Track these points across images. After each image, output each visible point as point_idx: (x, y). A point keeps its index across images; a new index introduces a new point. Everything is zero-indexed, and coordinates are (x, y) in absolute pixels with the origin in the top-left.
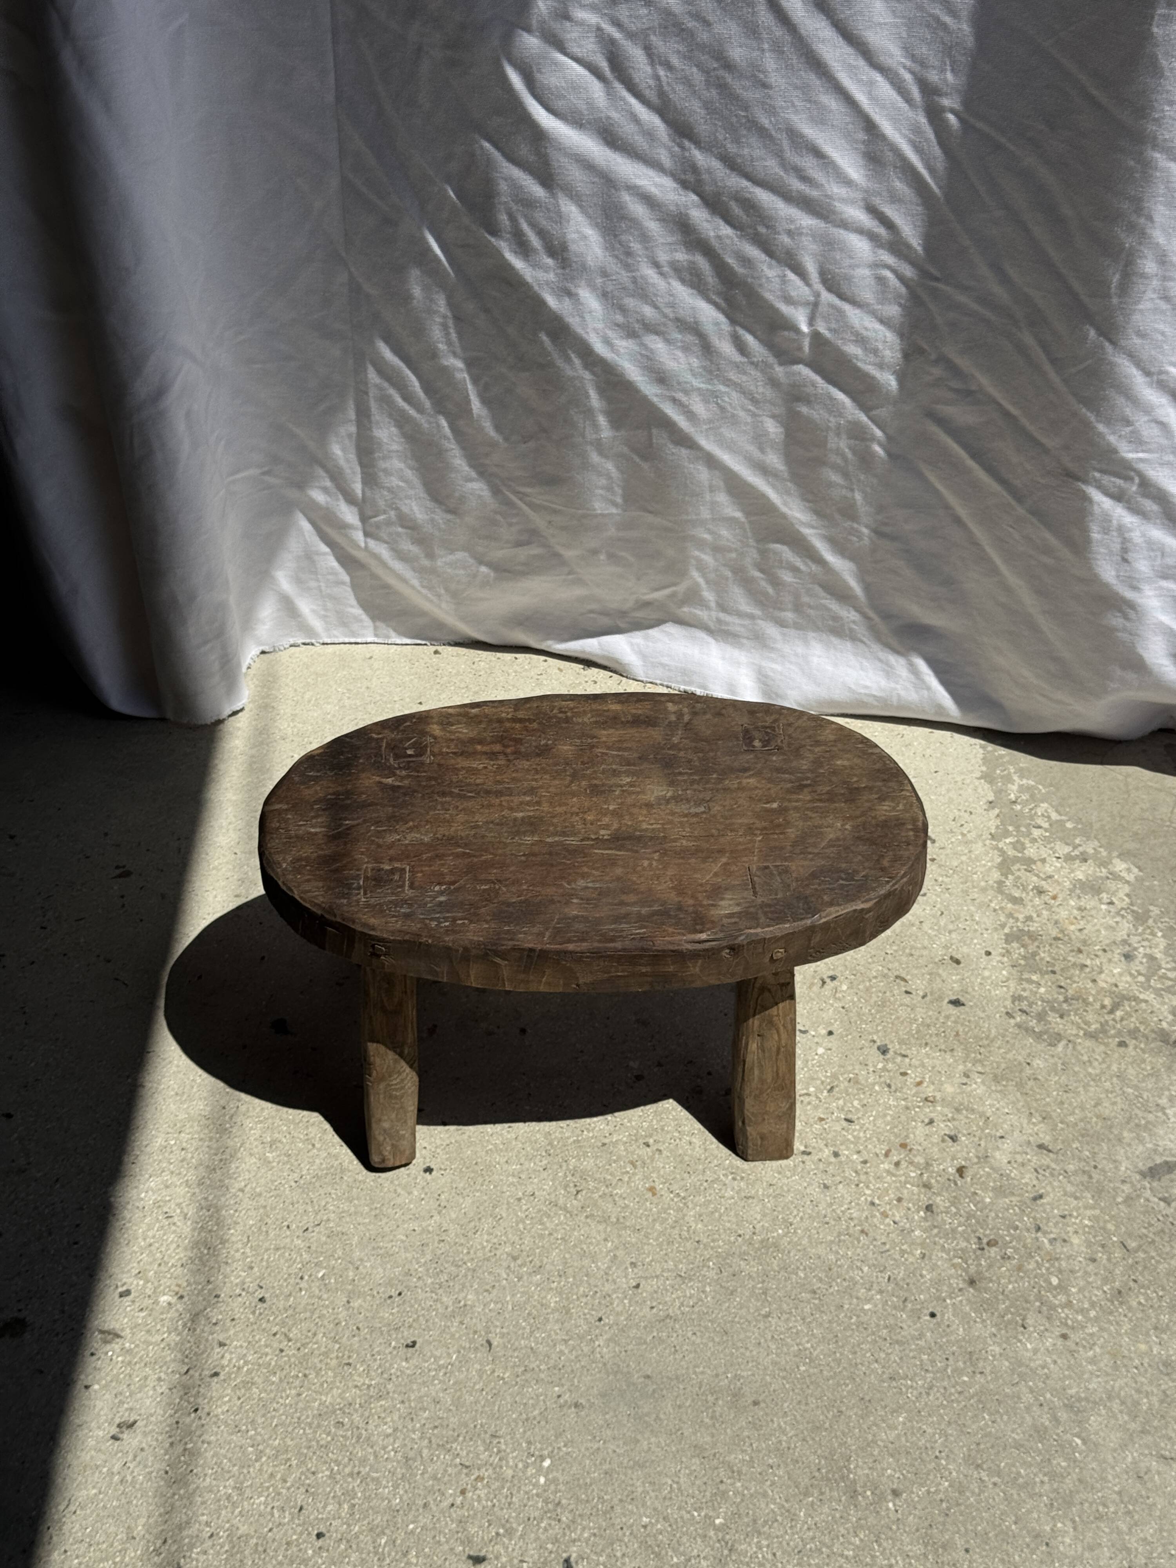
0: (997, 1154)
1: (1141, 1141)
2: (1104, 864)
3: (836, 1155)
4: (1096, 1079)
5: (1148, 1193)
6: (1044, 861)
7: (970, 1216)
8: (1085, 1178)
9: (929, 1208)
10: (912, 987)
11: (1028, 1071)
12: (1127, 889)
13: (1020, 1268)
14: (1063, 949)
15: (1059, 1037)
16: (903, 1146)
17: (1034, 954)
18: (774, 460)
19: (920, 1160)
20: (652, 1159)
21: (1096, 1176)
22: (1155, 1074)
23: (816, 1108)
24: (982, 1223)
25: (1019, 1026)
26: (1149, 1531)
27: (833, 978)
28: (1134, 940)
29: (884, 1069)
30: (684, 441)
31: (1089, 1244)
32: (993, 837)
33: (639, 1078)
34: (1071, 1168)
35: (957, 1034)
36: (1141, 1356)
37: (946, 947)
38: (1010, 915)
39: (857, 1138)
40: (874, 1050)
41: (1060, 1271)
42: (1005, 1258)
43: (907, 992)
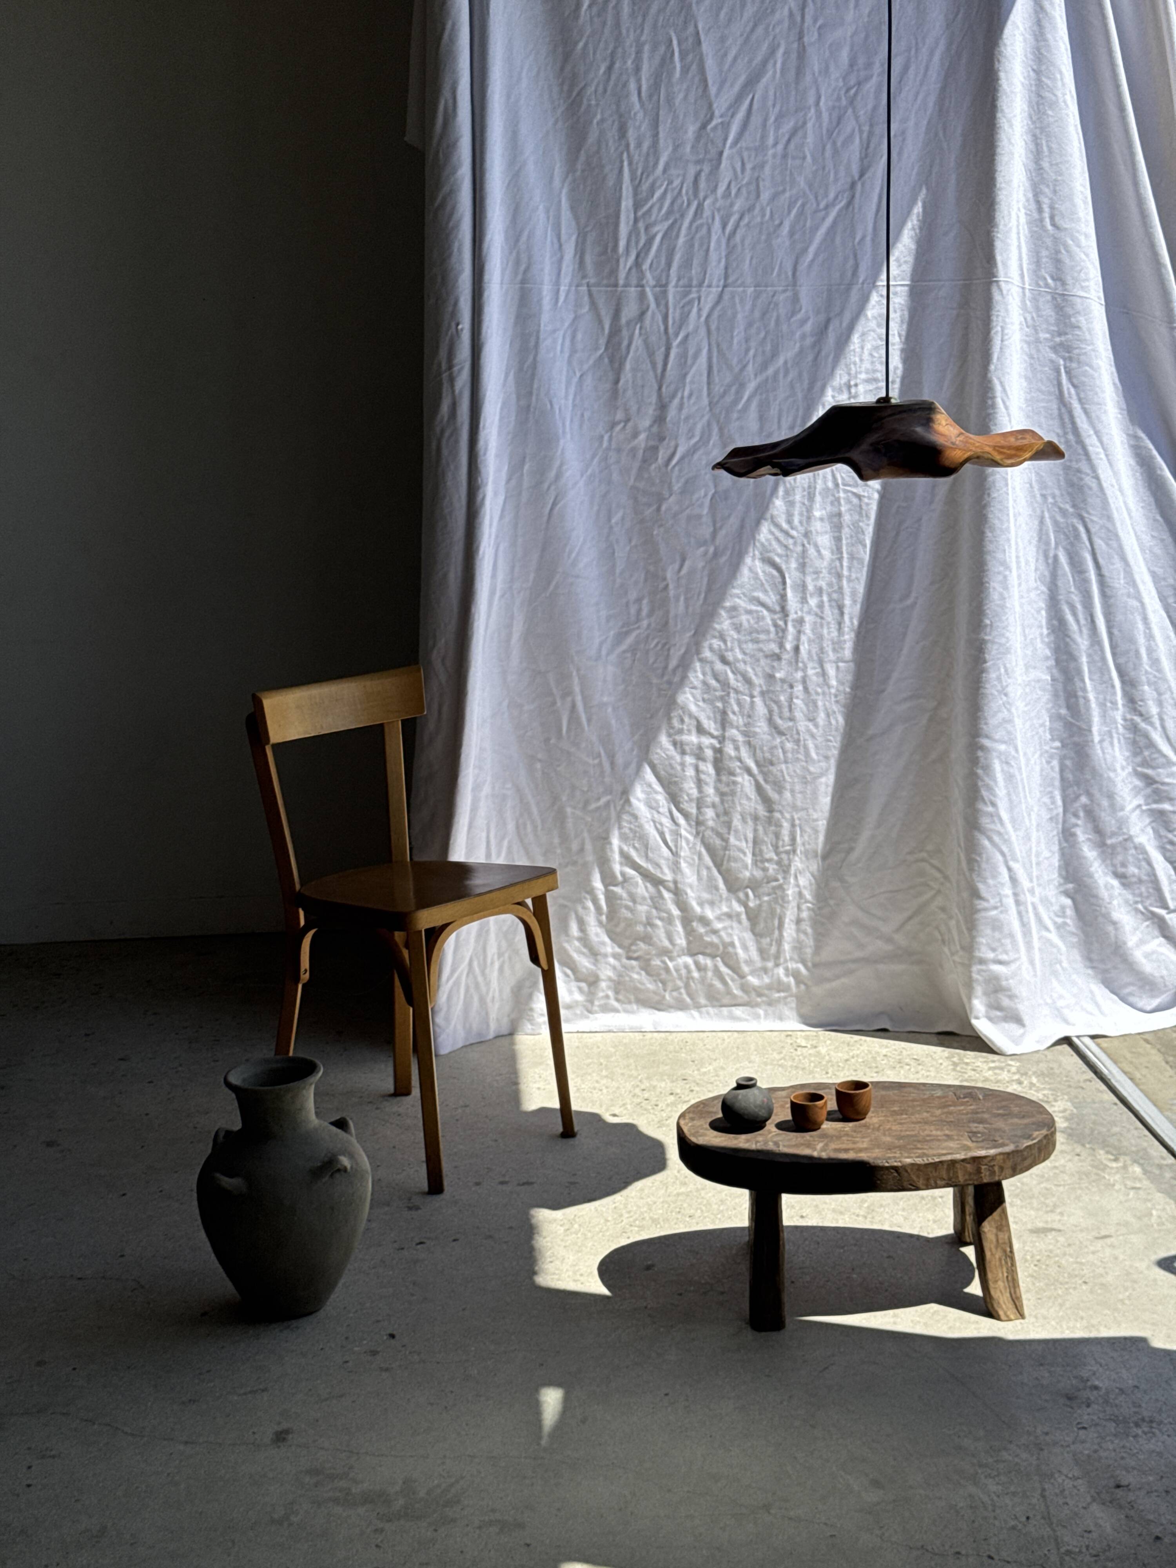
12: (1016, 1067)
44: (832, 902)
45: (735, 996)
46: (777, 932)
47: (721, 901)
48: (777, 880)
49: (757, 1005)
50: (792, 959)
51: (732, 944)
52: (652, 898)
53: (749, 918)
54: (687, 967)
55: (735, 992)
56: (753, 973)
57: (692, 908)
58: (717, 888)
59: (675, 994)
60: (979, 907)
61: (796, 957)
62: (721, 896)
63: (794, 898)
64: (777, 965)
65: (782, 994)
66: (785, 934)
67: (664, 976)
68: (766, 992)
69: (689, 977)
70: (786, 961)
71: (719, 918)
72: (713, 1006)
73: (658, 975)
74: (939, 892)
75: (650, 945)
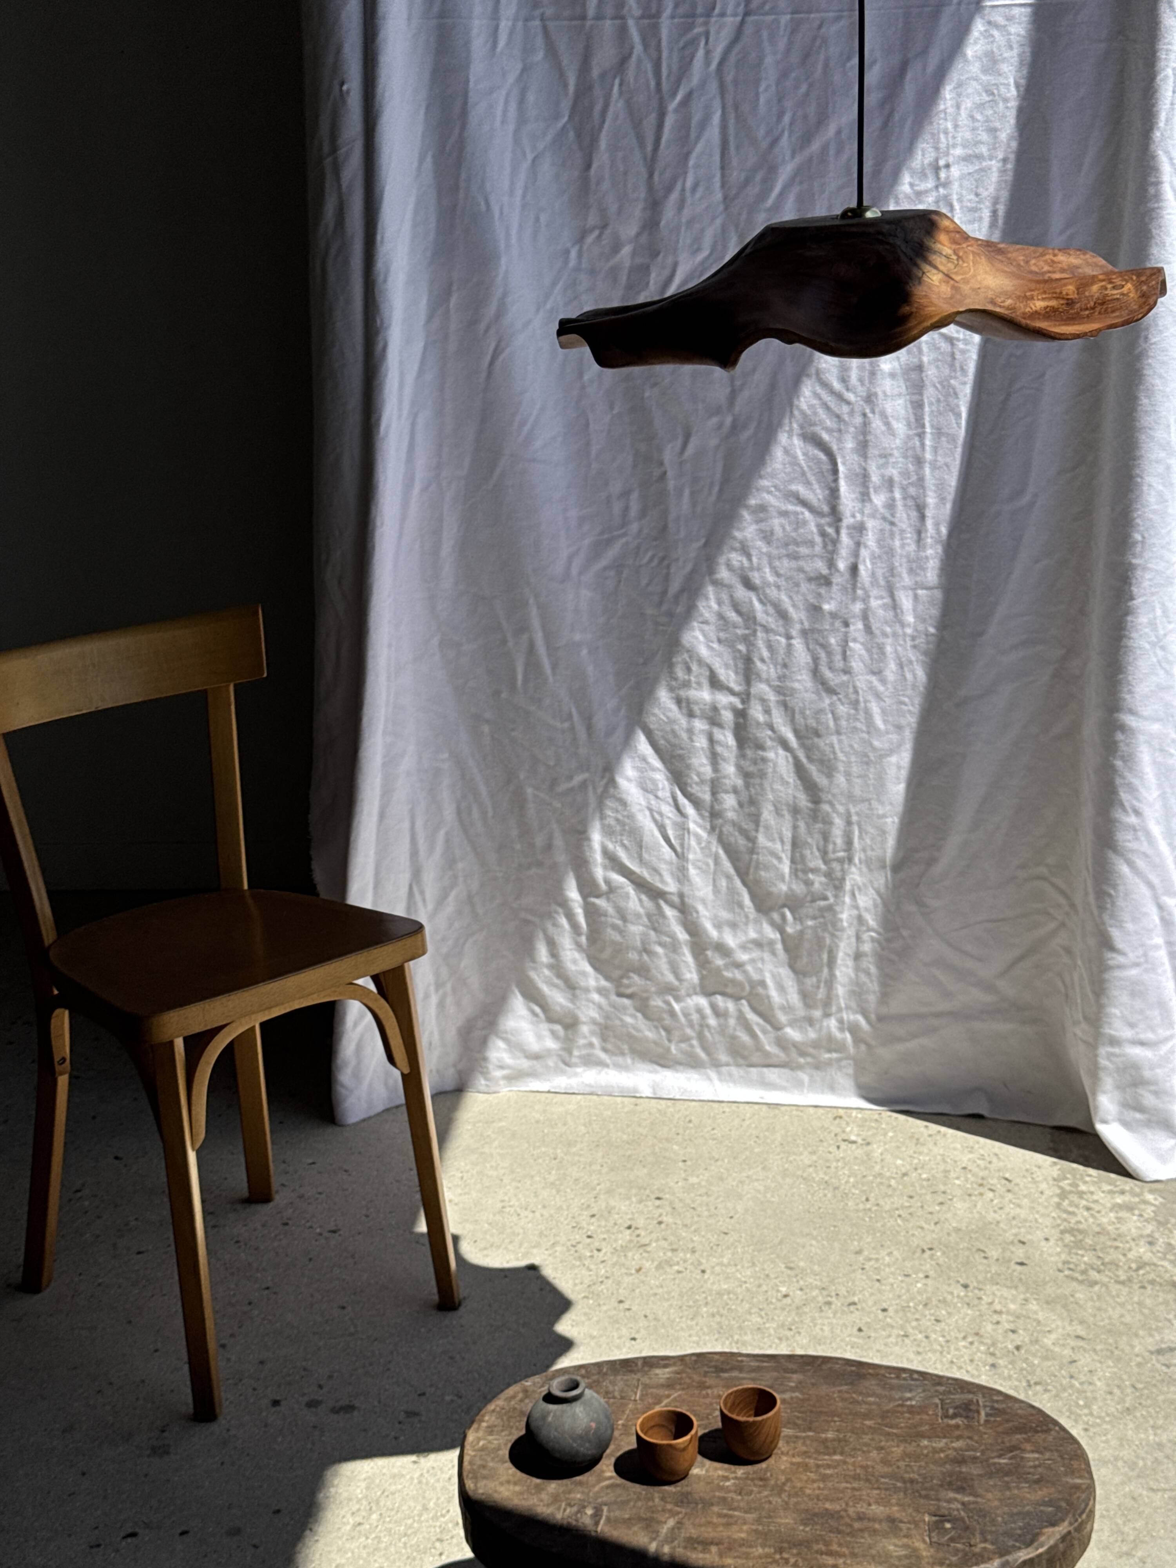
0: (1045, 1340)
1: (1151, 1335)
2: (1138, 1195)
3: (927, 1337)
4: (1122, 1305)
5: (1154, 1362)
6: (1092, 1193)
7: (1022, 1369)
8: (1108, 1353)
9: (993, 1366)
10: (989, 1254)
11: (1072, 1299)
12: (1153, 1208)
13: (1057, 1396)
14: (1102, 1238)
15: (1096, 1283)
16: (977, 1334)
17: (1081, 1241)
19: (989, 1341)
20: (793, 1336)
21: (1116, 1352)
22: (1166, 1303)
23: (914, 1314)
24: (1033, 1373)
25: (1067, 1276)
26: (1138, 1525)
27: (931, 1249)
28: (1157, 1235)
29: (966, 1296)
31: (1108, 1385)
32: (1054, 1180)
33: (786, 1296)
34: (1098, 1348)
35: (1020, 1279)
36: (1141, 1440)
37: (1016, 1235)
38: (1065, 1220)
39: (943, 1330)
40: (959, 1286)
41: (1086, 1398)
42: (1046, 1391)
43: (985, 1258)
44: (905, 933)
45: (767, 1054)
46: (826, 970)
47: (746, 924)
48: (825, 898)
49: (800, 1067)
50: (848, 1008)
51: (763, 983)
52: (649, 916)
53: (786, 949)
54: (699, 1011)
55: (768, 1048)
56: (792, 1023)
57: (705, 931)
58: (741, 906)
59: (683, 1046)
60: (1111, 963)
61: (853, 1005)
62: (747, 917)
63: (851, 925)
64: (827, 1015)
65: (835, 1055)
66: (838, 973)
67: (668, 1021)
68: (811, 1050)
69: (703, 1025)
70: (840, 1010)
71: (744, 947)
72: (738, 1065)
73: (660, 1020)
74: (1063, 925)
75: (647, 979)
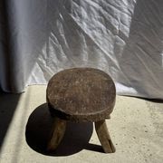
0: (157, 153)
11: (160, 141)
16: (140, 151)
17: (158, 126)
18: (112, 52)
19: (143, 153)
25: (157, 135)
30: (98, 48)
32: (149, 111)
38: (153, 120)
